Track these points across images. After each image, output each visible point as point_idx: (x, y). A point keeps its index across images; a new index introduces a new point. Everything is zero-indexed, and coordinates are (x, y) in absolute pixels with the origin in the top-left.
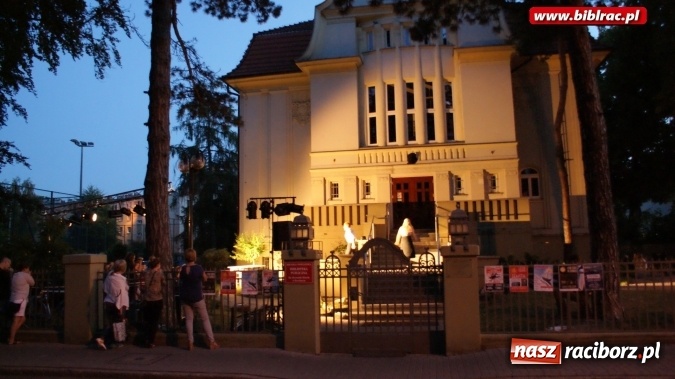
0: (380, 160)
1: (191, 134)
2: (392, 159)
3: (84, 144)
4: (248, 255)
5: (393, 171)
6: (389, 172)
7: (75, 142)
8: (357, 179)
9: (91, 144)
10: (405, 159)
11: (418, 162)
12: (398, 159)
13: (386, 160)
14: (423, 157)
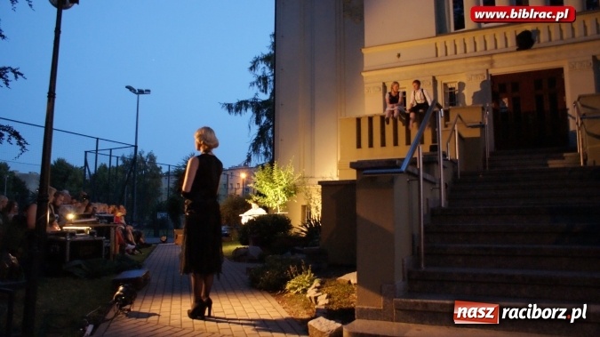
0: (470, 48)
1: (266, 87)
2: (490, 45)
3: (141, 92)
4: (270, 198)
5: (492, 63)
6: (487, 66)
7: (130, 88)
8: (435, 81)
9: (148, 91)
10: (512, 42)
11: (535, 45)
12: (501, 44)
13: (480, 47)
14: (543, 37)
